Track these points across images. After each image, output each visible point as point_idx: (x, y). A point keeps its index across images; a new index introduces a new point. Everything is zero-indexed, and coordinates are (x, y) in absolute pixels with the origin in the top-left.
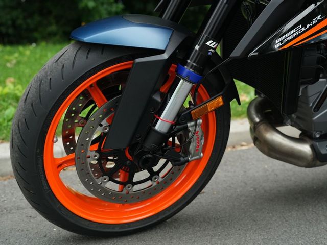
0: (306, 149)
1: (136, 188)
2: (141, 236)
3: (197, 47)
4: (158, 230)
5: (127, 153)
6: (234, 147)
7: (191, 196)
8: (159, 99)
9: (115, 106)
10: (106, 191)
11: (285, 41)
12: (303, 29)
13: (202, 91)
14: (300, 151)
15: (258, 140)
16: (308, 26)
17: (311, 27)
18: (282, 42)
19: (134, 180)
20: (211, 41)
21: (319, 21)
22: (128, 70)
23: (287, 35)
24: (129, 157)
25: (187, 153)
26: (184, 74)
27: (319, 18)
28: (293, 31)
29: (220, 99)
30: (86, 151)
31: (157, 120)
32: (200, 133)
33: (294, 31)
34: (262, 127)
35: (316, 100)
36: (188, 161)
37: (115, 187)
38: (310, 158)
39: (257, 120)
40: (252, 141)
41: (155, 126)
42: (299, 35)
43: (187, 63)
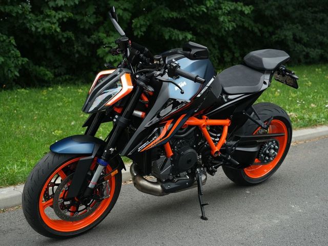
0: (159, 187)
1: (80, 213)
2: (82, 236)
3: (106, 151)
4: (90, 233)
5: (76, 198)
6: (125, 182)
7: (105, 215)
8: (90, 174)
9: (71, 178)
10: (66, 216)
11: (142, 148)
12: (149, 143)
13: (109, 167)
14: (156, 189)
15: (136, 184)
17: (152, 142)
19: (79, 210)
20: (111, 149)
21: (155, 139)
22: (78, 161)
24: (77, 200)
25: (103, 195)
26: (100, 162)
28: (145, 144)
29: (117, 171)
30: (58, 199)
31: (89, 183)
32: (108, 186)
34: (137, 178)
35: (161, 165)
36: (103, 199)
37: (68, 214)
38: (161, 192)
39: (135, 174)
40: (133, 185)
41: (88, 185)
42: (148, 145)
43: (101, 158)
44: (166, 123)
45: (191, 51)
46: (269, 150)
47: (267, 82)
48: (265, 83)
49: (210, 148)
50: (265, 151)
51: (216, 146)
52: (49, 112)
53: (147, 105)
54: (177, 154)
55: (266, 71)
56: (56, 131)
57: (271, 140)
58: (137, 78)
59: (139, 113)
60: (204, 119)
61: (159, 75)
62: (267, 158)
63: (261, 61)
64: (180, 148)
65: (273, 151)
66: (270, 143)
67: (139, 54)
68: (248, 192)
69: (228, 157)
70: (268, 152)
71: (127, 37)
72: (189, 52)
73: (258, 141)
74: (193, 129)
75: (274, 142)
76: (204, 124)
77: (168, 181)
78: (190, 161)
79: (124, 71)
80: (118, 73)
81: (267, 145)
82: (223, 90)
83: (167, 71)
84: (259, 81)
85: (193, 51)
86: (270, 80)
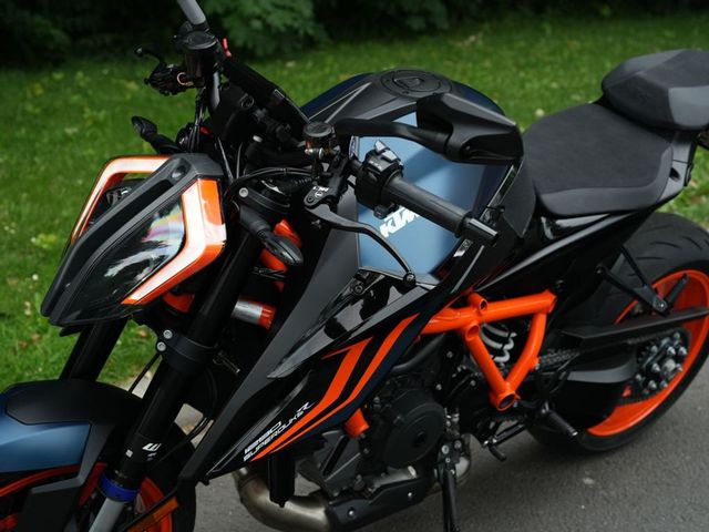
0: (318, 515)
3: (129, 453)
11: (258, 449)
12: (284, 427)
13: (149, 485)
14: (311, 522)
16: (291, 421)
17: (295, 422)
18: (253, 450)
20: (150, 445)
21: (306, 412)
23: (260, 440)
26: (111, 489)
27: (305, 407)
28: (268, 433)
29: (174, 501)
33: (271, 431)
35: (325, 461)
38: (325, 530)
42: (279, 435)
43: (114, 477)
44: (346, 353)
45: (449, 131)
46: (661, 363)
47: (681, 169)
48: (674, 174)
49: (486, 387)
50: (650, 366)
51: (505, 377)
52: (37, 159)
53: (281, 285)
54: (382, 423)
55: (677, 134)
56: (42, 236)
57: (668, 332)
58: (241, 201)
59: (254, 311)
60: (475, 305)
61: (323, 201)
62: (653, 385)
63: (662, 99)
64: (390, 399)
65: (671, 364)
66: (665, 342)
67: (253, 109)
68: (588, 481)
69: (541, 406)
70: (656, 367)
71: (212, 32)
72: (441, 137)
73: (630, 342)
74: (435, 342)
75: (678, 335)
76: (474, 324)
77: (348, 494)
78: (422, 439)
79: (195, 171)
80: (176, 175)
81: (655, 348)
82: (539, 204)
83: (352, 179)
84: (655, 169)
85: (461, 136)
86: (690, 164)
